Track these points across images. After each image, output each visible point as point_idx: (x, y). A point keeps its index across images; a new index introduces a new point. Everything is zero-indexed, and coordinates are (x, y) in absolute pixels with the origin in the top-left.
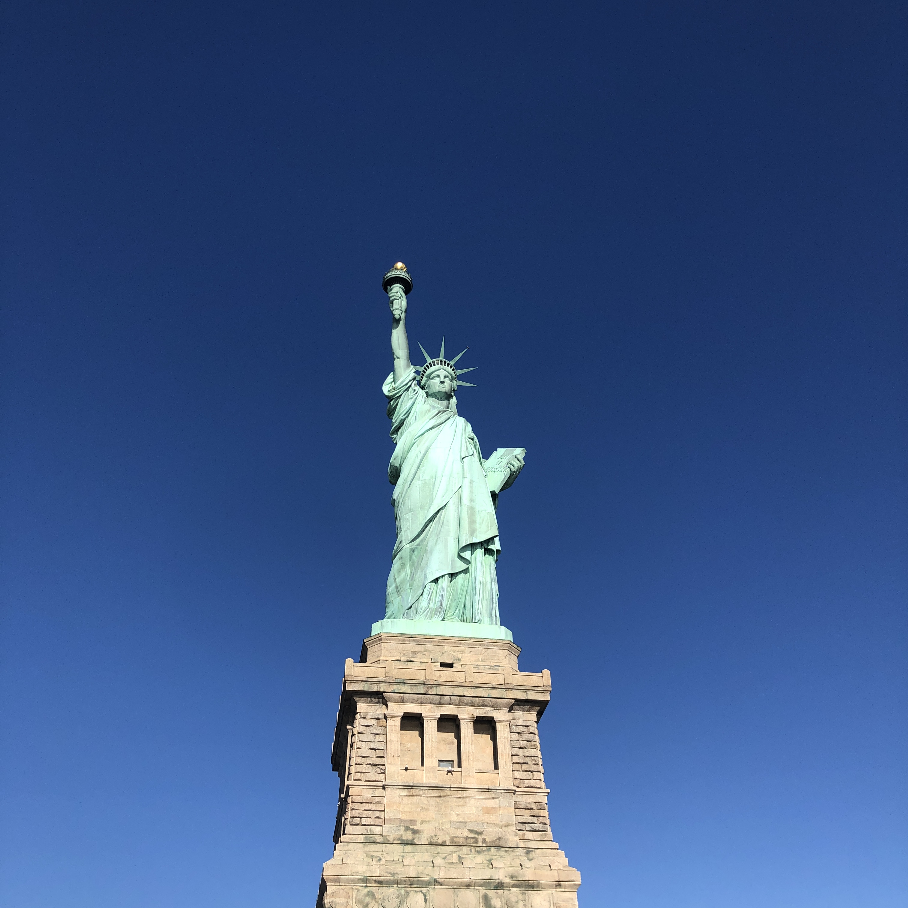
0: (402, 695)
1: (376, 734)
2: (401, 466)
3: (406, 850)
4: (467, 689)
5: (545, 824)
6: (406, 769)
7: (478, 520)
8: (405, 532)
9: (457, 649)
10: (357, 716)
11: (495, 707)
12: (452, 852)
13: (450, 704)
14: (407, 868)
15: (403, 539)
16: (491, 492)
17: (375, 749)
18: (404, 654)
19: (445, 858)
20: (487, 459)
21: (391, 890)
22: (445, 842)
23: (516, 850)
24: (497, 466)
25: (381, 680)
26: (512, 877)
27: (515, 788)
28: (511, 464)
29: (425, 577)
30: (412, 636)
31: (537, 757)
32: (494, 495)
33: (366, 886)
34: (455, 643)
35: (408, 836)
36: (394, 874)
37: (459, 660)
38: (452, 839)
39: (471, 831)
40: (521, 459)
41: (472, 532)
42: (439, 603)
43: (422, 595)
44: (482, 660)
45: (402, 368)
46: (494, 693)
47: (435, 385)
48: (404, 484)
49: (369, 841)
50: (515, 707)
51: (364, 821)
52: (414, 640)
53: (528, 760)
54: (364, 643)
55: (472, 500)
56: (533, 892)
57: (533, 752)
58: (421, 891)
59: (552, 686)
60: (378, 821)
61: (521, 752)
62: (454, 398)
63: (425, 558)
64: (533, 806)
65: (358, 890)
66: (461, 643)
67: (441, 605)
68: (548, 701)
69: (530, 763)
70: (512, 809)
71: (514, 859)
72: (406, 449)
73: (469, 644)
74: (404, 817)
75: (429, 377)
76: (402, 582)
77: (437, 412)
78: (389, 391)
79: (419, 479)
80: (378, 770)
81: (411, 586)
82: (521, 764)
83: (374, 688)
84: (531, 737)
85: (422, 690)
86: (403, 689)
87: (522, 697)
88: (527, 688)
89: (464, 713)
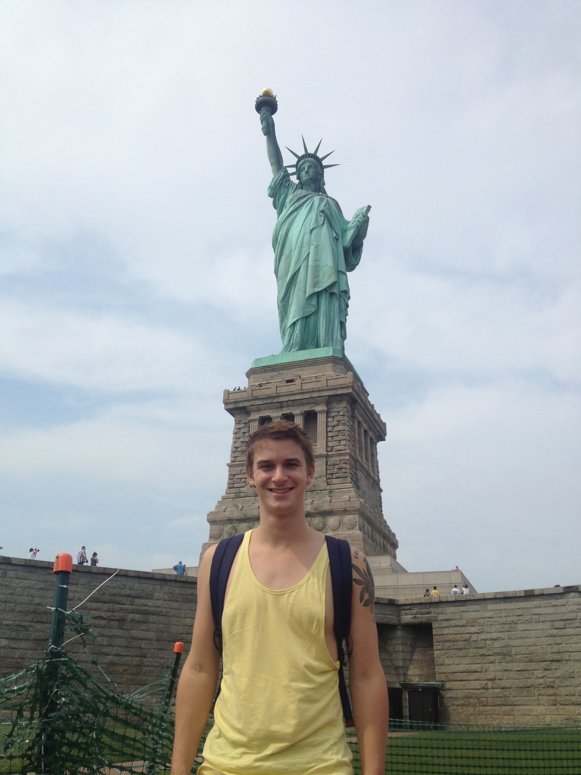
0: (258, 406)
1: (245, 433)
4: (297, 395)
5: (346, 473)
7: (321, 274)
9: (299, 369)
11: (317, 403)
13: (289, 406)
18: (266, 379)
21: (245, 524)
23: (323, 491)
24: (352, 225)
25: (244, 399)
26: (315, 509)
27: (326, 453)
29: (289, 324)
30: (269, 367)
31: (344, 430)
33: (231, 524)
34: (297, 365)
36: (245, 515)
37: (299, 376)
41: (315, 284)
44: (315, 373)
45: (276, 171)
46: (315, 395)
49: (237, 497)
50: (331, 400)
51: (235, 485)
52: (271, 369)
53: (338, 433)
56: (330, 517)
57: (341, 427)
60: (244, 484)
61: (334, 429)
63: (289, 310)
64: (338, 462)
65: (226, 526)
66: (301, 365)
69: (340, 435)
70: (324, 467)
71: (321, 497)
73: (306, 364)
75: (299, 171)
82: (332, 437)
83: (241, 405)
84: (340, 418)
85: (269, 401)
86: (258, 402)
87: (333, 394)
88: (336, 387)
89: (296, 411)
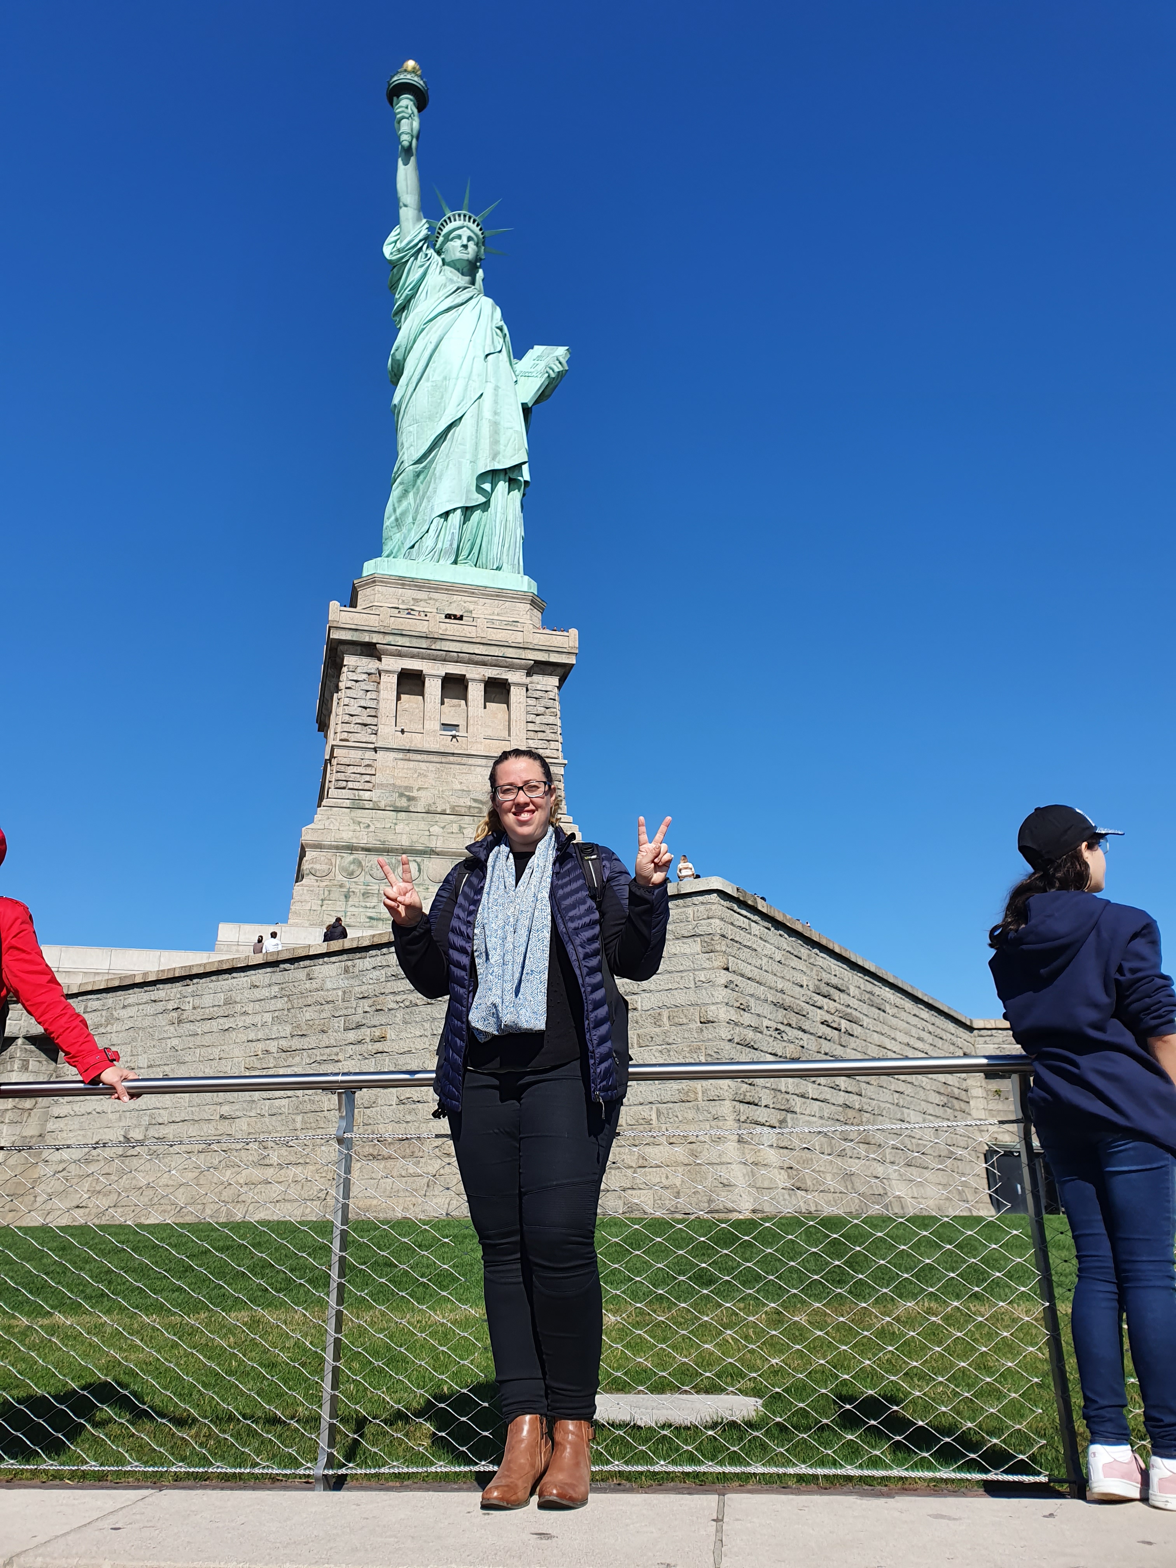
0: (399, 648)
1: (367, 691)
2: (405, 359)
3: (399, 818)
4: (478, 646)
6: (403, 731)
7: (503, 441)
8: (408, 449)
9: (468, 599)
10: (345, 669)
11: (511, 667)
12: (452, 822)
13: (457, 662)
14: (399, 836)
15: (405, 457)
16: (523, 404)
17: (365, 708)
18: (403, 601)
19: (443, 828)
20: (520, 359)
22: (445, 810)
24: (532, 370)
25: (373, 629)
28: (551, 368)
29: (432, 509)
30: (413, 580)
31: (554, 725)
32: (526, 410)
33: (351, 853)
35: (403, 803)
37: (471, 612)
38: (453, 808)
39: (475, 800)
40: (564, 361)
41: (495, 456)
42: (449, 543)
43: (427, 532)
44: (498, 614)
45: (411, 221)
46: (511, 652)
47: (455, 250)
48: (407, 385)
49: (357, 805)
50: (536, 669)
51: (350, 785)
52: (416, 586)
53: (543, 728)
54: (354, 584)
55: (496, 413)
57: (551, 720)
58: (415, 861)
59: (579, 648)
60: (368, 786)
61: (538, 720)
62: (481, 271)
63: (432, 486)
65: (342, 857)
66: (473, 593)
67: (451, 545)
68: (573, 665)
69: (548, 731)
72: (412, 337)
73: (483, 594)
74: (398, 782)
75: (447, 238)
76: (404, 514)
77: (455, 288)
78: (391, 253)
79: (428, 380)
80: (369, 731)
81: (414, 519)
82: (536, 732)
83: (366, 638)
84: (550, 703)
85: (424, 644)
86: (400, 641)
87: (543, 659)
88: (550, 649)
89: (474, 673)
